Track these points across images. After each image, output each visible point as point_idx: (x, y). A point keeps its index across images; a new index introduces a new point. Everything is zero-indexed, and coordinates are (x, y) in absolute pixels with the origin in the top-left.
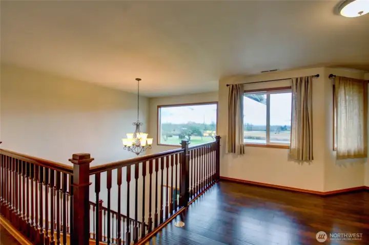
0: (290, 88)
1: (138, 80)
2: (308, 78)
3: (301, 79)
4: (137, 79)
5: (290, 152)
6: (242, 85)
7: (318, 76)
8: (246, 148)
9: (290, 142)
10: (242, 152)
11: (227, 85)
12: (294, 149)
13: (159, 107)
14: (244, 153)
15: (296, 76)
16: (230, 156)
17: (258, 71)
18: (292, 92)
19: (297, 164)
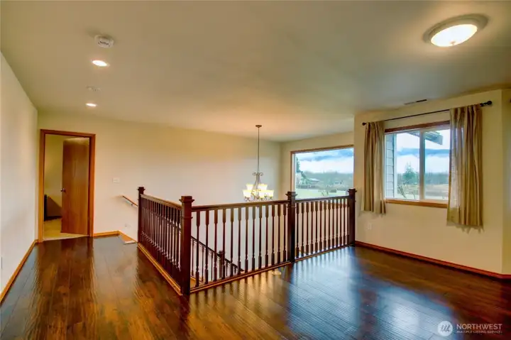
0: (447, 123)
1: (259, 126)
2: (472, 107)
3: (462, 109)
4: (257, 126)
5: (448, 212)
6: (381, 123)
7: (490, 103)
8: (388, 206)
9: (447, 199)
10: (383, 209)
11: (364, 124)
12: (455, 209)
13: (293, 152)
14: (385, 212)
15: (456, 106)
16: (369, 215)
17: (401, 104)
18: (451, 129)
19: (460, 230)
